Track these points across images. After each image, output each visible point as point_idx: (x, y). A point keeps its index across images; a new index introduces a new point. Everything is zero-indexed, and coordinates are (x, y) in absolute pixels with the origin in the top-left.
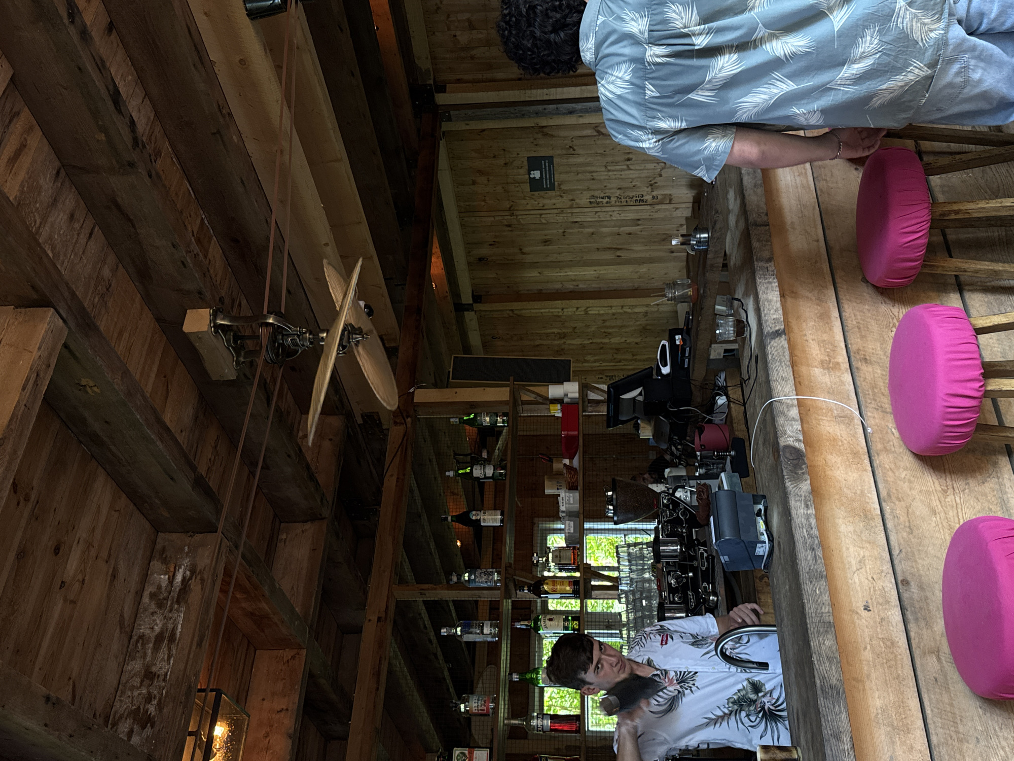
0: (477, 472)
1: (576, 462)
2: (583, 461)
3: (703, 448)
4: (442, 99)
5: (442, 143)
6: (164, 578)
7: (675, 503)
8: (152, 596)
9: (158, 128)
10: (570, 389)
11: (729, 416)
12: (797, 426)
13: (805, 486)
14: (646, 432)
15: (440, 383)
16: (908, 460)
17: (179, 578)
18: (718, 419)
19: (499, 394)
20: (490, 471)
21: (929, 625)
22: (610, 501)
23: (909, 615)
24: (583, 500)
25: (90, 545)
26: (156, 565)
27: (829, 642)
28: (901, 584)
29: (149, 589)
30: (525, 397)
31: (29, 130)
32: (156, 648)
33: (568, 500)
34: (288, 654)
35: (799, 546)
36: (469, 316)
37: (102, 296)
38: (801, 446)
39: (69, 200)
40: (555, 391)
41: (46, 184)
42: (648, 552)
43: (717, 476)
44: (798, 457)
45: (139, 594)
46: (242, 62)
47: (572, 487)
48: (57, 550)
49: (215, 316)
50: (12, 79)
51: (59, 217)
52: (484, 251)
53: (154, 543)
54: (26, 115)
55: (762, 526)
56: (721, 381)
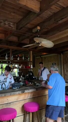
0: (23, 58)
1: (24, 68)
2: (24, 69)
3: (26, 81)
4: (62, 54)
5: (57, 54)
6: (11, 24)
7: (20, 78)
8: (10, 23)
9: (59, 24)
10: (32, 67)
11: (29, 84)
12: (27, 92)
13: (20, 93)
14: (27, 75)
15: (33, 54)
16: (23, 104)
17: (12, 26)
18: (29, 83)
19: (31, 60)
20: (23, 59)
21: (6, 106)
22: (20, 71)
23: (7, 104)
24: (20, 69)
25: (15, 16)
26: (13, 23)
27: (3, 96)
28: (10, 103)
29: (10, 22)
30: (31, 63)
31: (59, 10)
32: (4, 23)
33: (20, 67)
34: (4, 37)
35: (14, 92)
36: (40, 57)
37: (41, 18)
38: (25, 92)
39: (51, 14)
40: (32, 66)
41: (53, 11)
42: (15, 75)
43: (23, 83)
44: (24, 92)
45: (10, 21)
46: (66, 33)
47: (22, 67)
48: (14, 12)
49: (39, 30)
50: (64, 8)
51: (49, 13)
52: (46, 59)
53: (15, 23)
54: (60, 9)
55: (16, 88)
56: (32, 83)
